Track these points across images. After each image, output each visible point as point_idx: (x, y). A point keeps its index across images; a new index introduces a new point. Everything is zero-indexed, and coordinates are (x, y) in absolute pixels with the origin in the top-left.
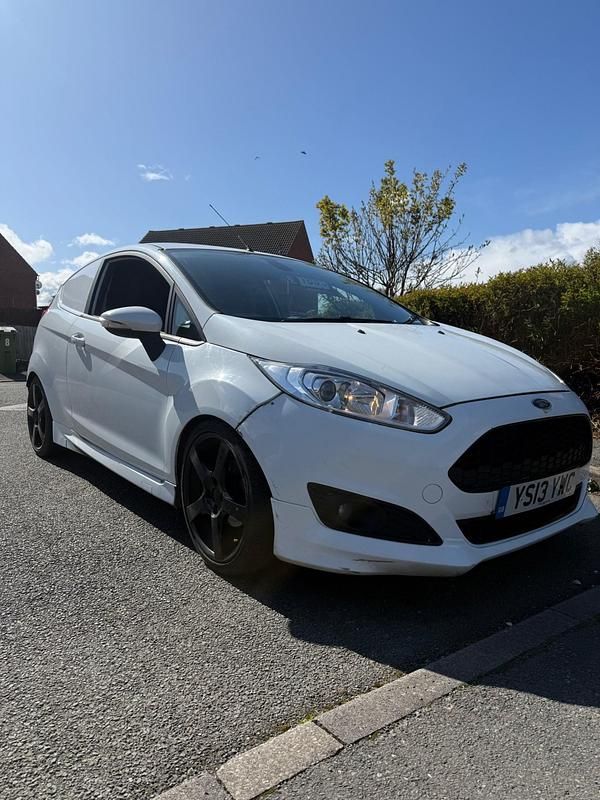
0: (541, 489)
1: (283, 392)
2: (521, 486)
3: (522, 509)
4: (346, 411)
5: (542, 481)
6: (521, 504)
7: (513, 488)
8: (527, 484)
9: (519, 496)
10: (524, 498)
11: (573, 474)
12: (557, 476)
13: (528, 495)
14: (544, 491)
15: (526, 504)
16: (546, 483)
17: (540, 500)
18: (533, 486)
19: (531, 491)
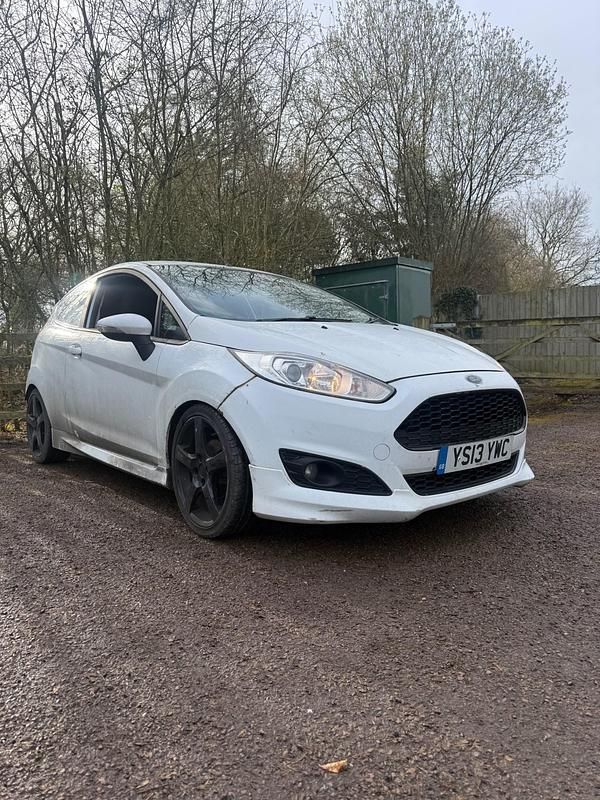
0: (477, 451)
1: (257, 375)
2: (458, 447)
3: (460, 468)
4: (311, 388)
5: (477, 444)
6: (459, 463)
7: (451, 449)
8: (464, 446)
9: (456, 456)
10: (462, 458)
11: (507, 440)
12: (491, 441)
13: (465, 455)
14: (481, 453)
15: (464, 463)
16: (482, 446)
17: (477, 461)
18: (469, 448)
19: (467, 451)
